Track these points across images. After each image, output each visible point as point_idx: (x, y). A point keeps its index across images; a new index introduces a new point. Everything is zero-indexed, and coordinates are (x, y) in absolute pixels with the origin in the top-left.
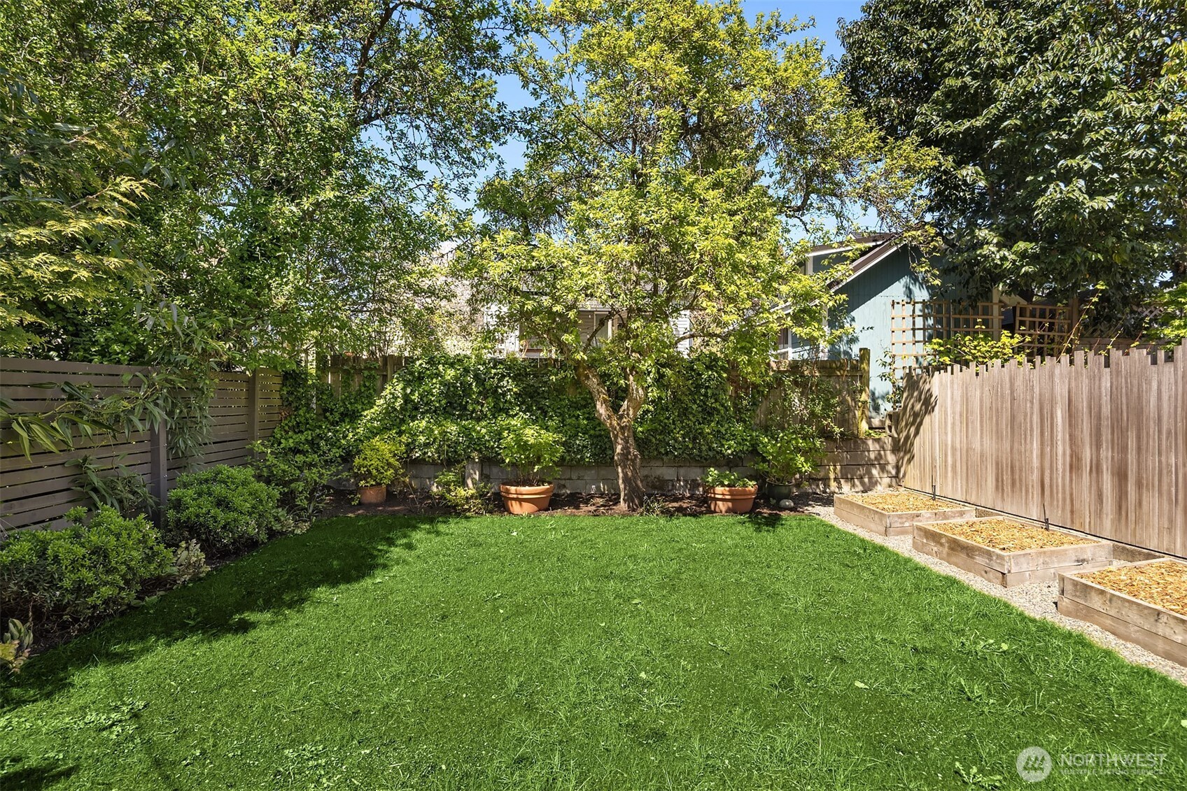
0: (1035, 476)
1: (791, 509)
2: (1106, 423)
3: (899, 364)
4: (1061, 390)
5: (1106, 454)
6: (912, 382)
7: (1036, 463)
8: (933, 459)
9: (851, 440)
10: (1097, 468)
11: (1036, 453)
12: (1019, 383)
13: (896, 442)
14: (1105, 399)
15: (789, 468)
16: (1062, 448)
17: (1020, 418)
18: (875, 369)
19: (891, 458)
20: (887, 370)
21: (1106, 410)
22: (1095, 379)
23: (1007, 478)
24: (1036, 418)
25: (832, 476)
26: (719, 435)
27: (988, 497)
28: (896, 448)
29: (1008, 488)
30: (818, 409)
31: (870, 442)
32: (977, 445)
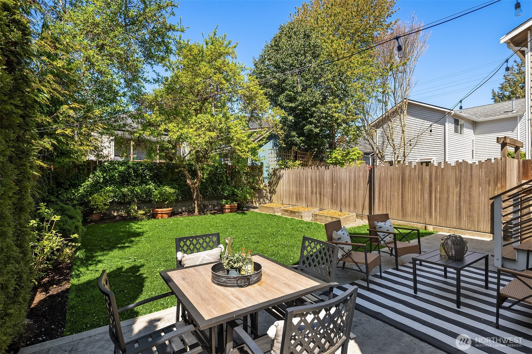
0: (304, 196)
1: (247, 210)
2: (318, 182)
3: (271, 167)
4: (309, 175)
5: (318, 189)
6: (274, 173)
7: (304, 193)
8: (281, 194)
9: (259, 191)
10: (316, 193)
11: (304, 190)
12: (301, 173)
13: (270, 190)
14: (318, 177)
15: (245, 198)
16: (310, 189)
17: (301, 182)
18: (265, 169)
19: (269, 195)
20: (268, 169)
21: (318, 180)
22: (316, 172)
23: (298, 197)
24: (304, 182)
25: (254, 201)
26: (223, 190)
27: (294, 202)
28: (270, 192)
29: (298, 200)
30: (251, 180)
31: (264, 190)
32: (291, 189)
